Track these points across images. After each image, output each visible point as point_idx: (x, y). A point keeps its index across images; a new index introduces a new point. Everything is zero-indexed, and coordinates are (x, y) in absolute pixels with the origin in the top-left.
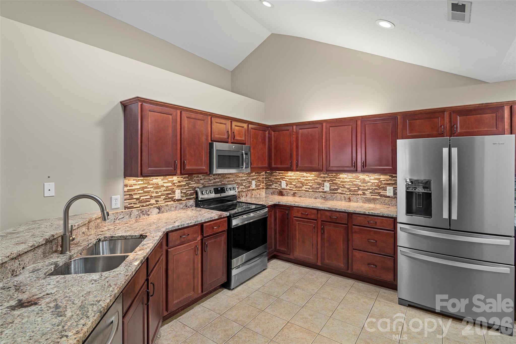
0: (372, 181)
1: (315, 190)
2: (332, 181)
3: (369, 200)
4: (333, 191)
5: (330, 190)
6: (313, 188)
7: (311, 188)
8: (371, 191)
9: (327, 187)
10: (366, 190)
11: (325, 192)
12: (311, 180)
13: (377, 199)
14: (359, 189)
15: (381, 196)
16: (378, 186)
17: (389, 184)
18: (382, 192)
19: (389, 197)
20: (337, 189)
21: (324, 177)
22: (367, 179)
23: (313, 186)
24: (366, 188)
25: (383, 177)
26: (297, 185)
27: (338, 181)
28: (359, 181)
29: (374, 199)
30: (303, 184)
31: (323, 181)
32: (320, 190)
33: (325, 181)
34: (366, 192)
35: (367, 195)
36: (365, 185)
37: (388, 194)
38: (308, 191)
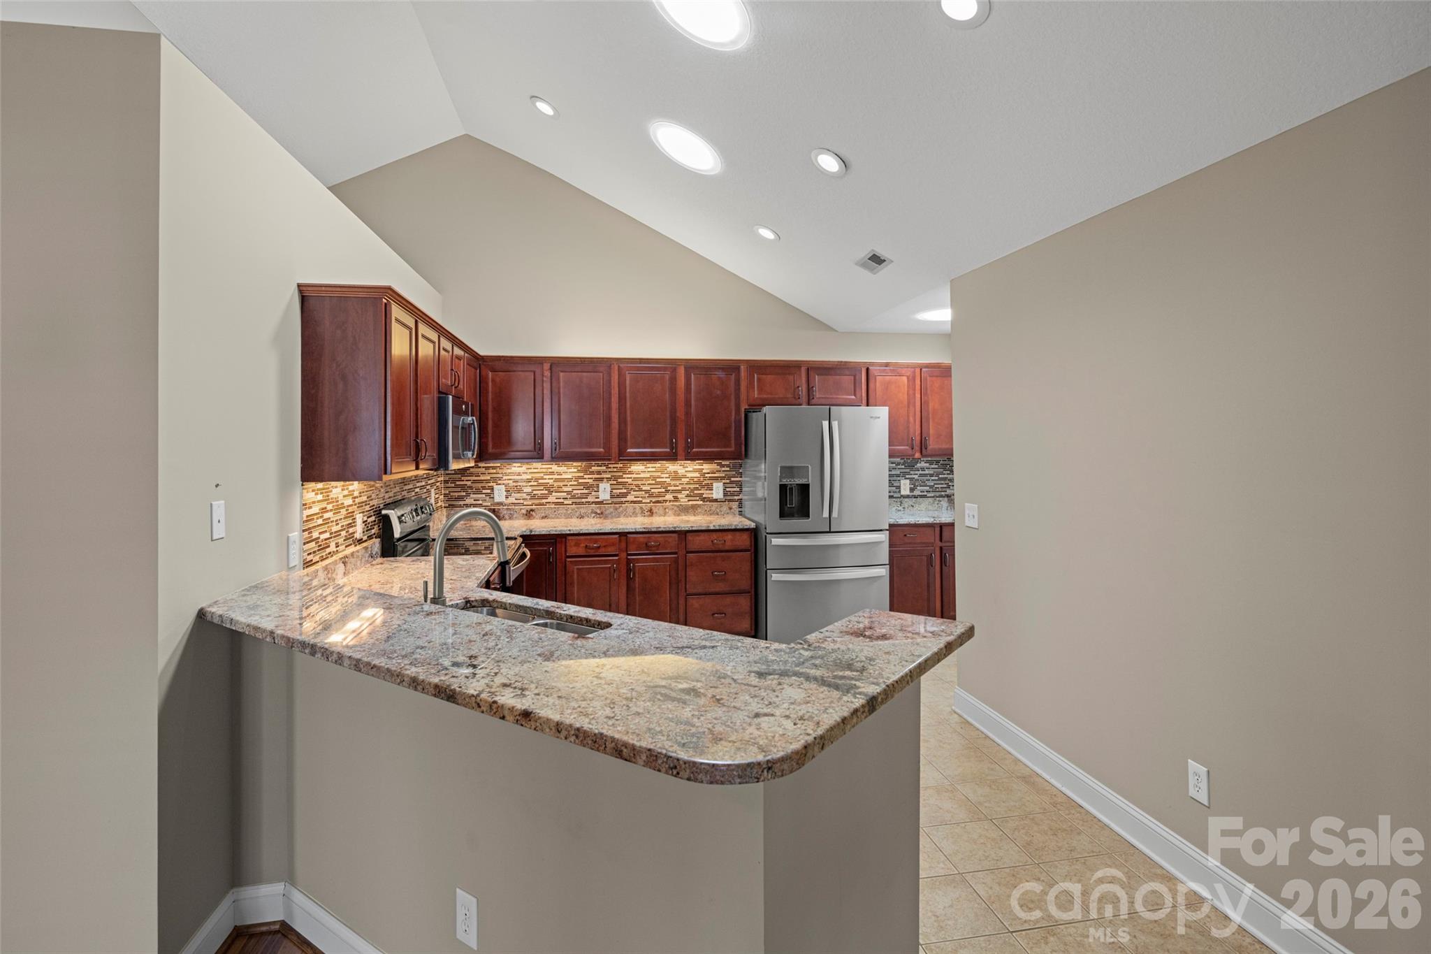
0: (689, 475)
1: (578, 501)
2: (616, 478)
3: (685, 510)
4: (617, 499)
5: (612, 497)
6: (573, 497)
7: (569, 496)
8: (688, 492)
9: (604, 491)
10: (679, 491)
11: (601, 503)
12: (570, 480)
13: (699, 506)
14: (667, 491)
15: (704, 500)
16: (699, 483)
17: (716, 479)
18: (706, 494)
19: (716, 500)
20: (625, 495)
21: (599, 473)
22: (681, 471)
23: (575, 492)
24: (680, 488)
25: (707, 467)
26: (535, 492)
27: (627, 478)
28: (667, 475)
29: (694, 507)
30: (550, 489)
31: (596, 479)
32: (590, 499)
33: (601, 480)
34: (679, 496)
35: (682, 500)
36: (678, 483)
37: (715, 496)
38: (562, 504)
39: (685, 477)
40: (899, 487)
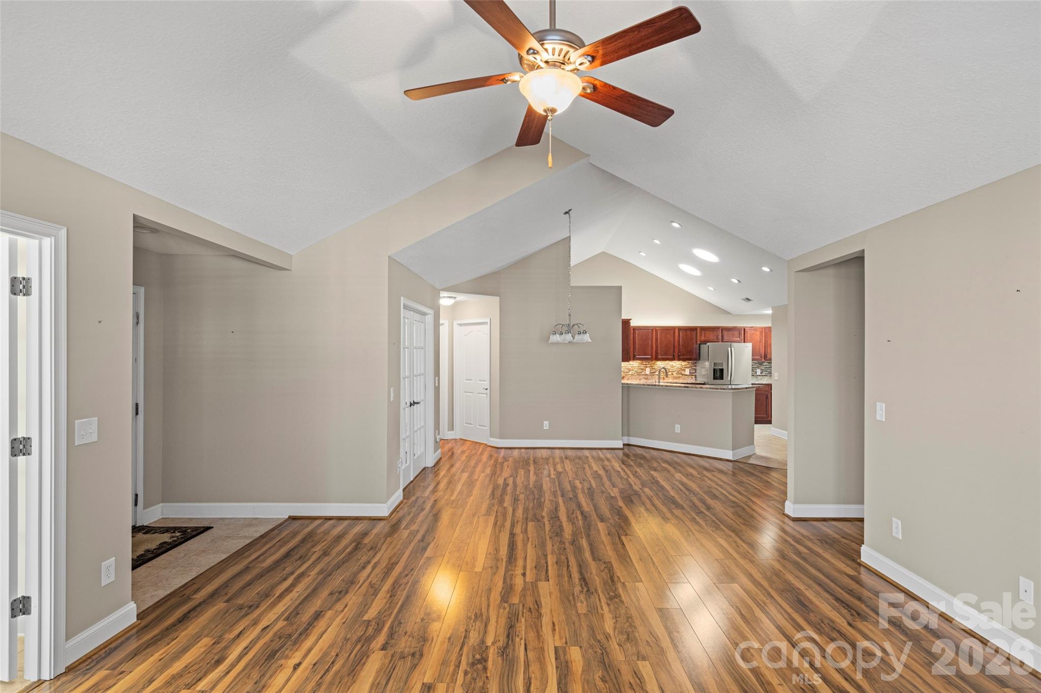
0: (677, 366)
1: (639, 374)
2: (652, 367)
3: (676, 378)
4: (652, 374)
5: (650, 373)
6: (637, 373)
8: (677, 371)
9: (648, 371)
10: (674, 372)
11: (646, 375)
12: (636, 367)
13: (681, 377)
14: (669, 371)
15: (682, 375)
16: (681, 369)
17: (686, 367)
18: (683, 373)
19: (686, 375)
20: (655, 372)
21: (646, 365)
22: (674, 365)
23: (638, 371)
24: (674, 370)
25: (684, 363)
27: (655, 367)
28: (670, 366)
29: (679, 377)
30: (629, 370)
31: (645, 367)
32: (643, 373)
33: (647, 367)
36: (673, 368)
37: (686, 374)
39: (675, 366)
40: (756, 372)
